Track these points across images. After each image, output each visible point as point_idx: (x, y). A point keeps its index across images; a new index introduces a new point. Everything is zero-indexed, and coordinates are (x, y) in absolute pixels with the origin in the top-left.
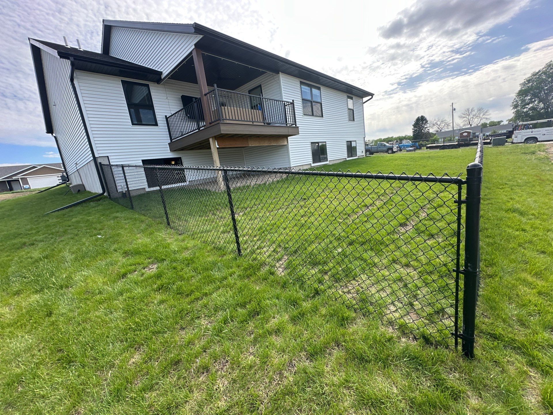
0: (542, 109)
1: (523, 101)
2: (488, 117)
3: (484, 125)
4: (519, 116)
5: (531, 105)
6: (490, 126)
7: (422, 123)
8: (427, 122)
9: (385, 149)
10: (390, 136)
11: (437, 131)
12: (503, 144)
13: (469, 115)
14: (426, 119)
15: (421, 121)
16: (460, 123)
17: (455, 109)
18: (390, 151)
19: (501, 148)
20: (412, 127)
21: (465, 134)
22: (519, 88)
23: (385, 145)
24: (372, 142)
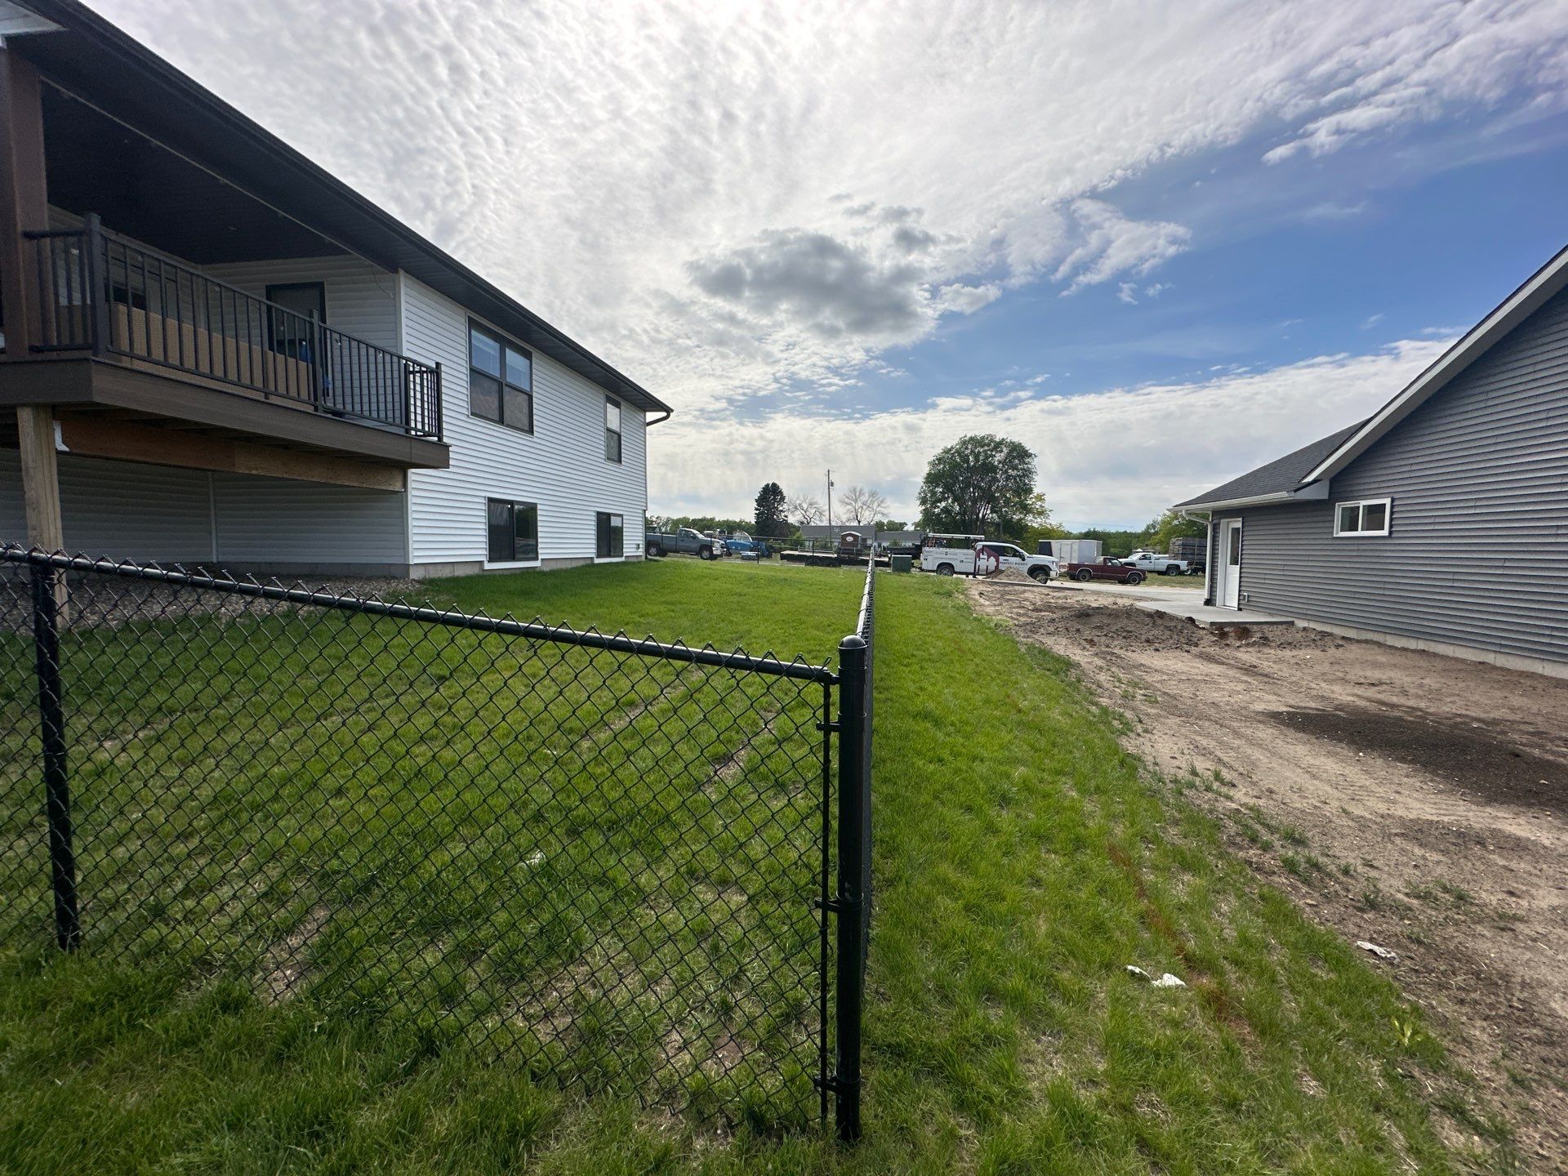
0: (958, 514)
1: (934, 493)
2: (885, 511)
3: (880, 525)
4: (929, 519)
5: (943, 504)
6: (889, 530)
7: (775, 499)
8: (783, 498)
9: (695, 545)
10: (709, 517)
11: (802, 523)
12: (907, 571)
13: (856, 501)
14: (781, 493)
15: (770, 496)
16: (840, 514)
17: (832, 484)
18: (706, 554)
19: (904, 578)
20: (755, 505)
21: (850, 539)
22: (926, 469)
23: (695, 537)
24: (666, 524)
